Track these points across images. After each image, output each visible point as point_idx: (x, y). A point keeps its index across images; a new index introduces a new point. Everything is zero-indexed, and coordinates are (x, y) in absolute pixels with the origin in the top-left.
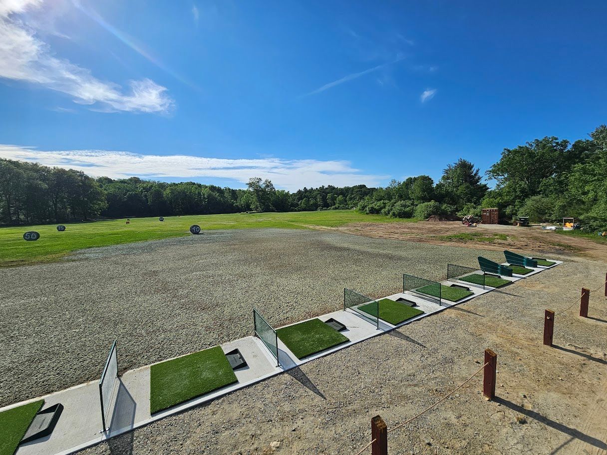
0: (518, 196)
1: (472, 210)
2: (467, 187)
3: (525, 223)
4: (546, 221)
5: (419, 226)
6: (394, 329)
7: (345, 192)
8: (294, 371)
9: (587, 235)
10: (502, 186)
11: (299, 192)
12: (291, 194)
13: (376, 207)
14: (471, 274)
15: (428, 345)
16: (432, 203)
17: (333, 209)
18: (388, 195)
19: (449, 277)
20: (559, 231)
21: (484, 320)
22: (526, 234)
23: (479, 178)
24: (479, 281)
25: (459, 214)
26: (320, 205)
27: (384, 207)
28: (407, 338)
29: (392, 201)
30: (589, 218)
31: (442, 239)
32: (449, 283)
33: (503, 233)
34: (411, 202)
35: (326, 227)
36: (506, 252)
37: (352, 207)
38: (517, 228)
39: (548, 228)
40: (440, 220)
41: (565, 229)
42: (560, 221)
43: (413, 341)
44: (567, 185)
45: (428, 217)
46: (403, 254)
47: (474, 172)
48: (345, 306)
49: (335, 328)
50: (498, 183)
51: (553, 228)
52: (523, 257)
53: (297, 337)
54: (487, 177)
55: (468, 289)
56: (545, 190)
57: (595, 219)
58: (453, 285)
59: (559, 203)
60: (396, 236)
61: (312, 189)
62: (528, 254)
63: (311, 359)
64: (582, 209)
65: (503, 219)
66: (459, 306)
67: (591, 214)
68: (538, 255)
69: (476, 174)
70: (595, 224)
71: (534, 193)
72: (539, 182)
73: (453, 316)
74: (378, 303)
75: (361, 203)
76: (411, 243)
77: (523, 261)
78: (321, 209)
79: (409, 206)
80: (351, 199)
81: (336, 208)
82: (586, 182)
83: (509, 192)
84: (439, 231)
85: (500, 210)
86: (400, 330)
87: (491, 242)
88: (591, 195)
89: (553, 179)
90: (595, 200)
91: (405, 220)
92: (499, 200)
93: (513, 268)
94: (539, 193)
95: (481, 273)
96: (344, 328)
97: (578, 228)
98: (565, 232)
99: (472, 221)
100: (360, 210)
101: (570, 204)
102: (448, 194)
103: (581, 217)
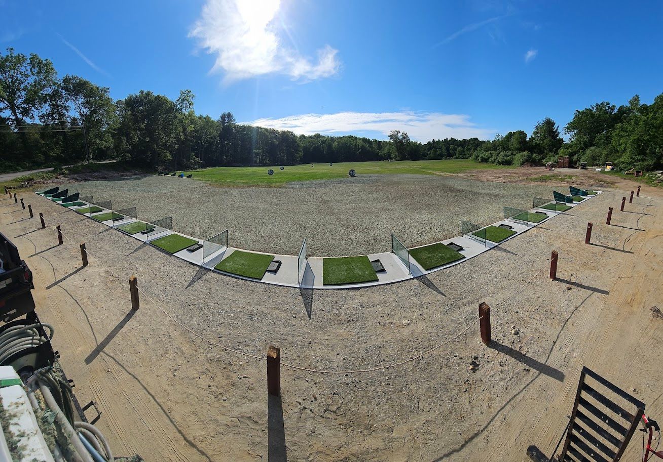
0: (582, 147)
1: (552, 158)
2: (550, 140)
3: (584, 167)
4: (597, 165)
5: (517, 171)
6: (497, 246)
7: (464, 143)
8: (422, 279)
9: (617, 174)
10: (573, 140)
11: (429, 142)
12: (423, 144)
13: (485, 157)
14: (548, 203)
15: (518, 253)
16: (526, 153)
17: (454, 158)
18: (494, 146)
19: (535, 206)
20: (603, 172)
21: (554, 233)
22: (584, 174)
23: (559, 134)
24: (552, 208)
25: (544, 161)
26: (444, 155)
27: (491, 157)
28: (505, 251)
29: (497, 152)
30: (620, 163)
31: (531, 180)
32: (534, 211)
33: (570, 174)
34: (511, 152)
35: (449, 174)
36: (571, 187)
37: (469, 157)
38: (579, 170)
39: (597, 170)
40: (531, 166)
41: (606, 170)
42: (604, 165)
43: (509, 252)
44: (611, 139)
45: (523, 164)
46: (505, 192)
47: (556, 129)
48: (463, 233)
49: (455, 249)
50: (570, 138)
51: (600, 169)
52: (580, 190)
53: (425, 255)
54: (563, 132)
55: (546, 214)
56: (598, 143)
57: (623, 163)
58: (537, 212)
59: (605, 152)
60: (500, 179)
61: (439, 140)
62: (583, 188)
63: (434, 270)
64: (617, 156)
65: (572, 165)
66: (540, 226)
67: (622, 160)
68: (589, 188)
69: (556, 130)
70: (622, 166)
71: (592, 145)
72: (595, 137)
73: (535, 233)
74: (485, 229)
75: (475, 153)
76: (510, 184)
77: (580, 193)
78: (446, 159)
79: (509, 156)
80: (468, 150)
81: (457, 158)
82: (622, 137)
83: (576, 144)
84: (530, 174)
85: (569, 158)
86: (500, 246)
87: (563, 180)
88: (623, 147)
89: (604, 134)
90: (625, 150)
91: (507, 167)
92: (570, 150)
93: (573, 198)
94: (594, 145)
95: (554, 202)
96: (461, 249)
97: (612, 169)
98: (606, 172)
99: (552, 166)
100: (474, 159)
101: (611, 153)
102: (537, 146)
103: (615, 162)
